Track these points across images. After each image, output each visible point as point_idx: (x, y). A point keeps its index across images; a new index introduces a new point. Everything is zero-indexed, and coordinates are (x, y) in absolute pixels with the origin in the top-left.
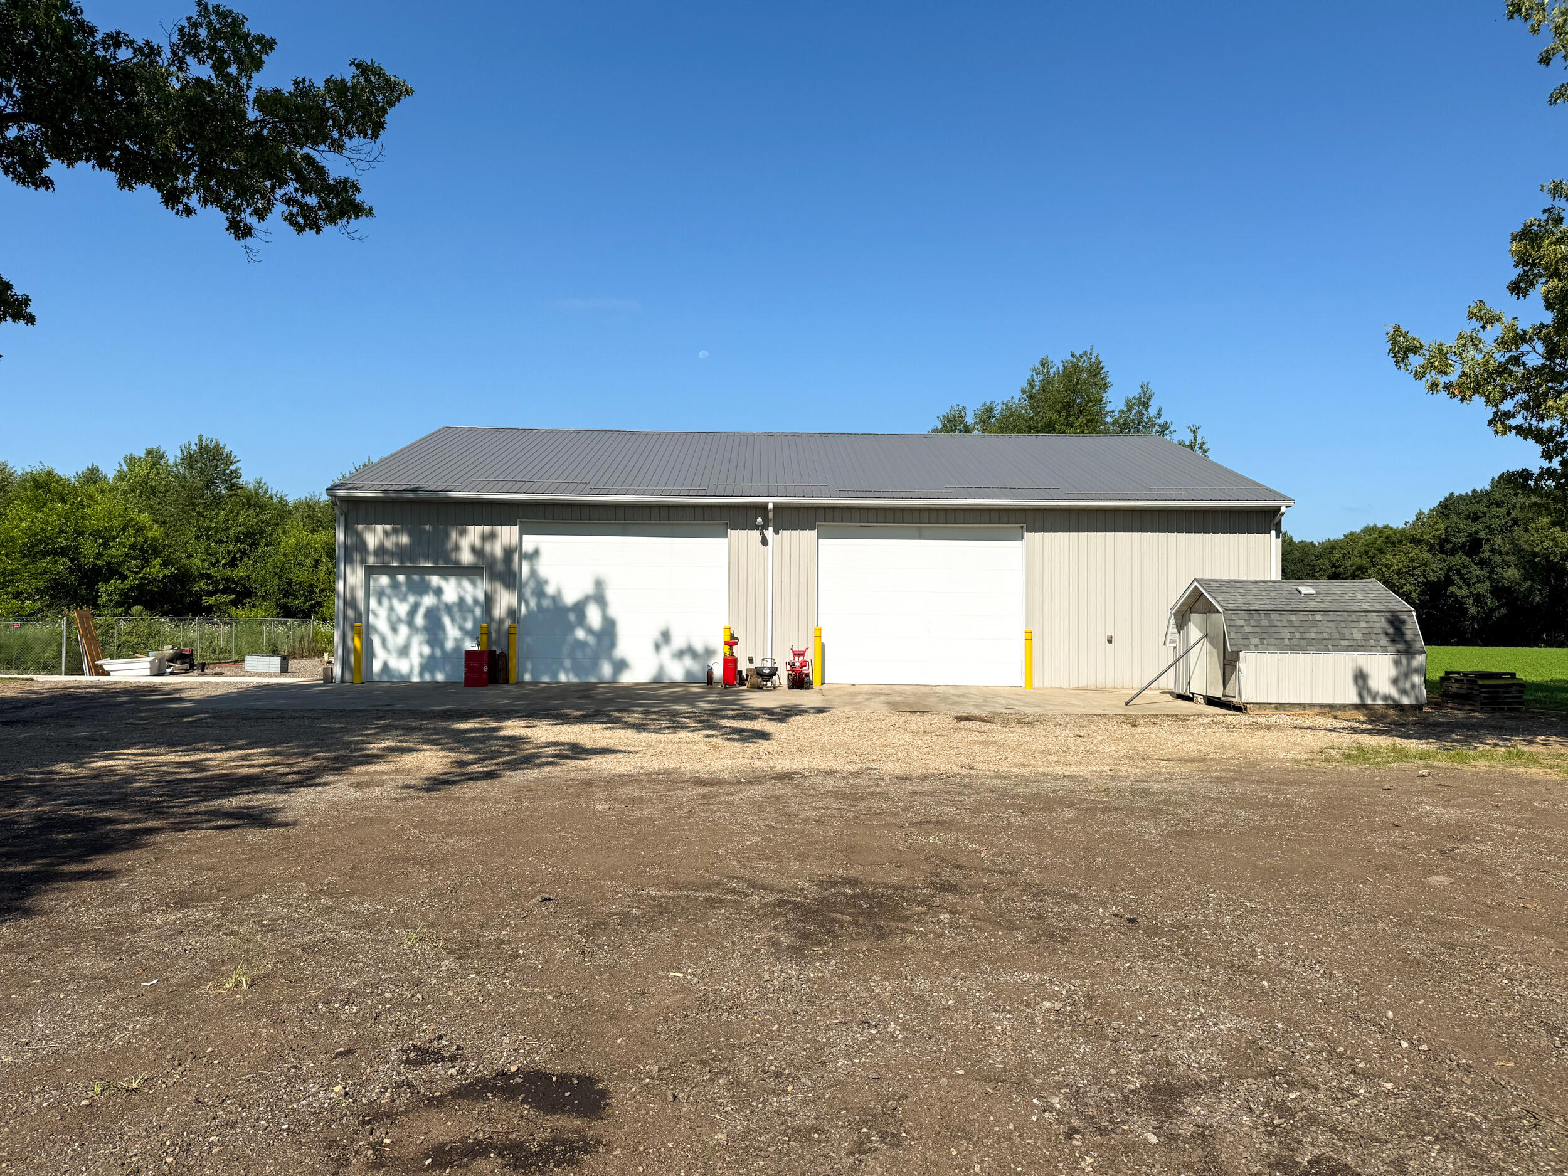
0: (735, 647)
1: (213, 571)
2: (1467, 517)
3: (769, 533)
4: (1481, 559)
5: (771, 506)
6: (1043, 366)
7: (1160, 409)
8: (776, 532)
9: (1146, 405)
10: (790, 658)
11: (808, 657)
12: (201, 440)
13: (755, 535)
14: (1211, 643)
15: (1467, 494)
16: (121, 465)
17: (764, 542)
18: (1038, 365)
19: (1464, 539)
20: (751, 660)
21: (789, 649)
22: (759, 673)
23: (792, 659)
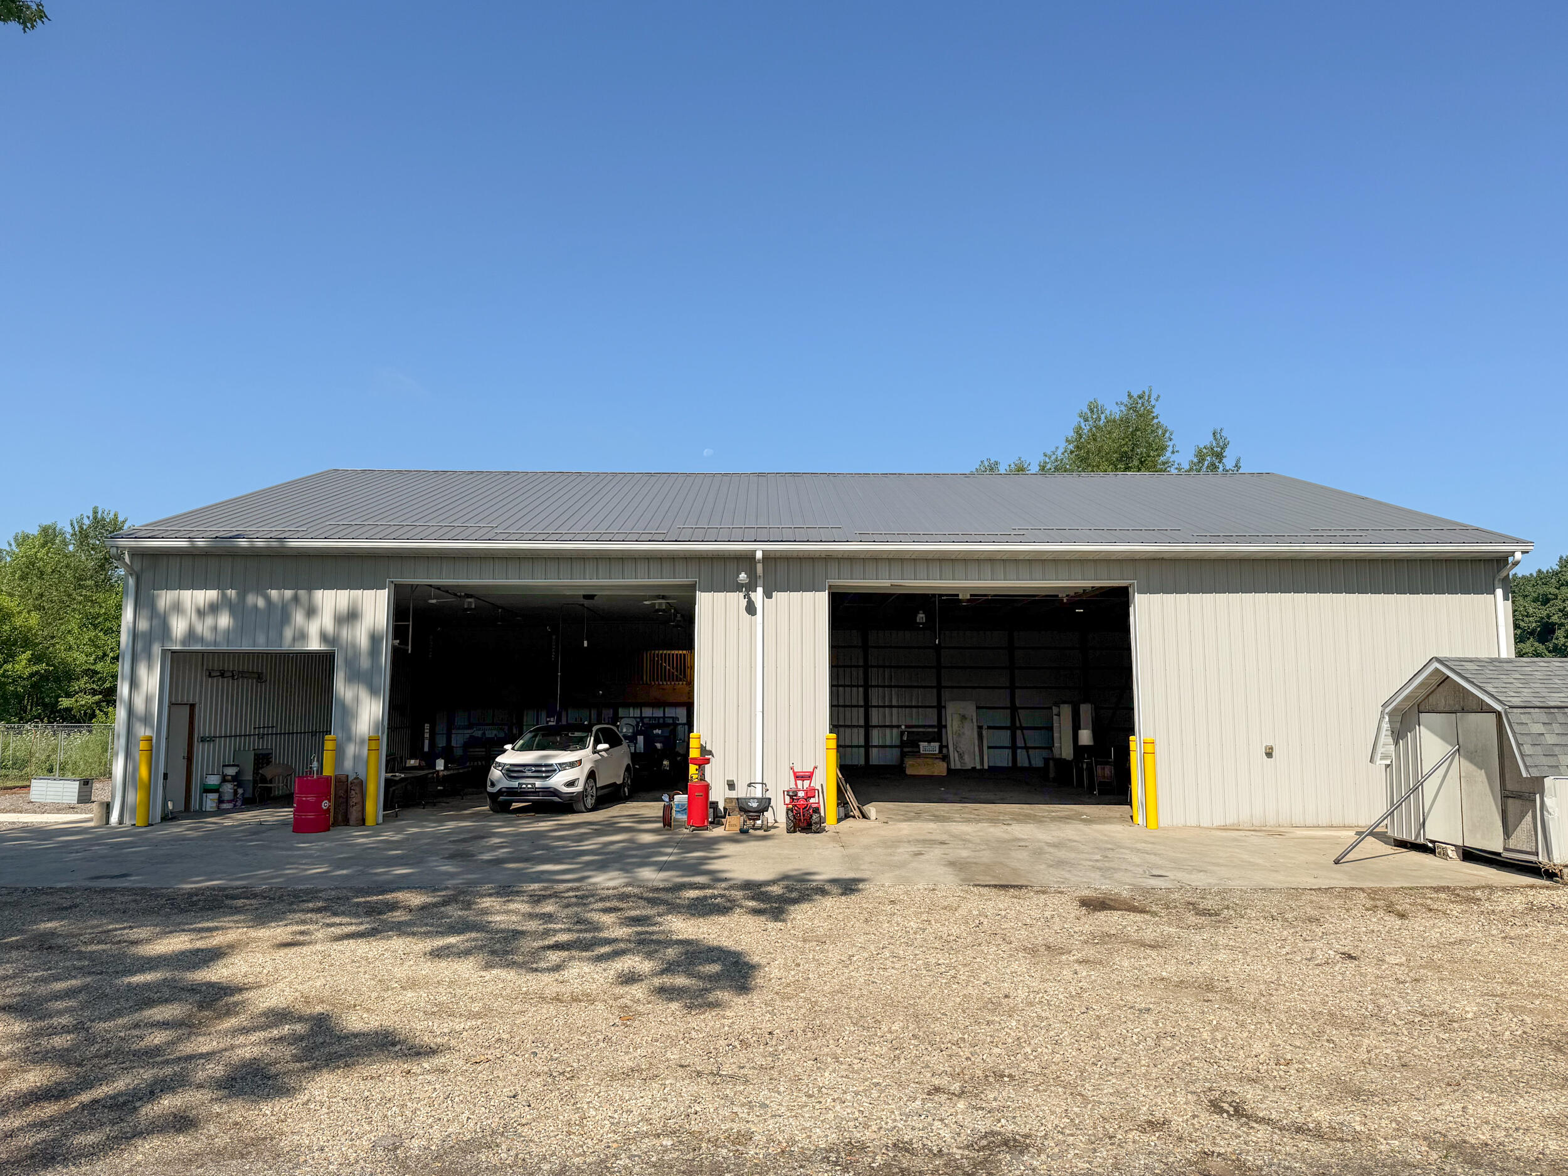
0: (707, 766)
1: (99, 667)
2: (1535, 600)
3: (758, 595)
4: (1556, 645)
5: (759, 555)
6: (1092, 411)
7: (1238, 461)
8: (768, 595)
9: (1220, 456)
10: (789, 783)
11: (816, 783)
12: (95, 513)
13: (737, 599)
14: (1471, 760)
15: (1531, 575)
16: (10, 545)
17: (751, 609)
18: (1086, 410)
19: (1534, 625)
20: (731, 786)
21: (787, 768)
22: (742, 807)
23: (793, 786)
